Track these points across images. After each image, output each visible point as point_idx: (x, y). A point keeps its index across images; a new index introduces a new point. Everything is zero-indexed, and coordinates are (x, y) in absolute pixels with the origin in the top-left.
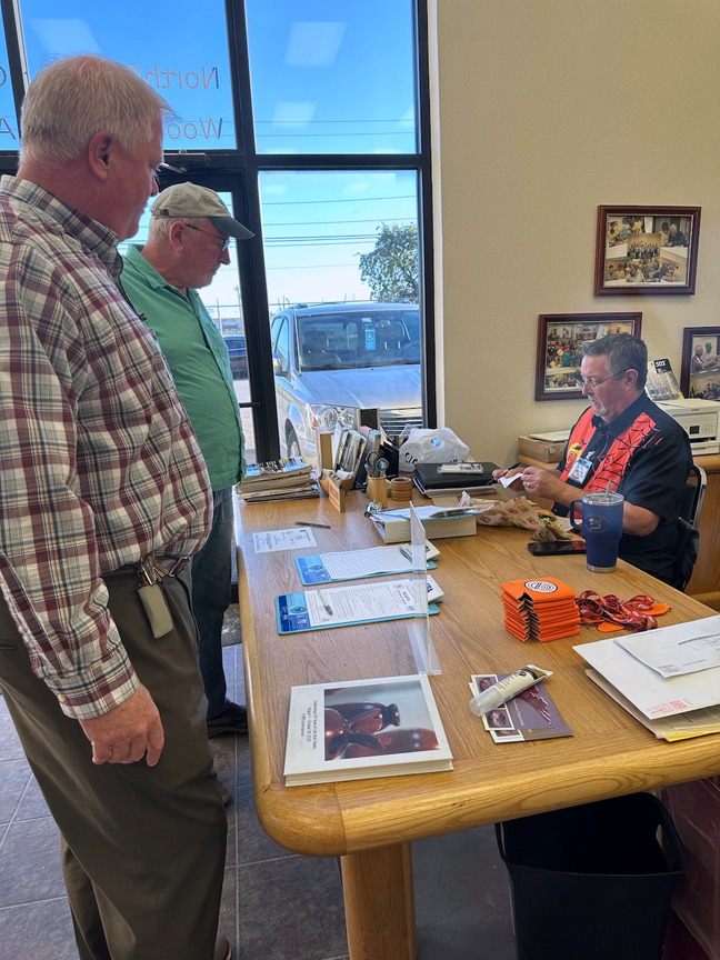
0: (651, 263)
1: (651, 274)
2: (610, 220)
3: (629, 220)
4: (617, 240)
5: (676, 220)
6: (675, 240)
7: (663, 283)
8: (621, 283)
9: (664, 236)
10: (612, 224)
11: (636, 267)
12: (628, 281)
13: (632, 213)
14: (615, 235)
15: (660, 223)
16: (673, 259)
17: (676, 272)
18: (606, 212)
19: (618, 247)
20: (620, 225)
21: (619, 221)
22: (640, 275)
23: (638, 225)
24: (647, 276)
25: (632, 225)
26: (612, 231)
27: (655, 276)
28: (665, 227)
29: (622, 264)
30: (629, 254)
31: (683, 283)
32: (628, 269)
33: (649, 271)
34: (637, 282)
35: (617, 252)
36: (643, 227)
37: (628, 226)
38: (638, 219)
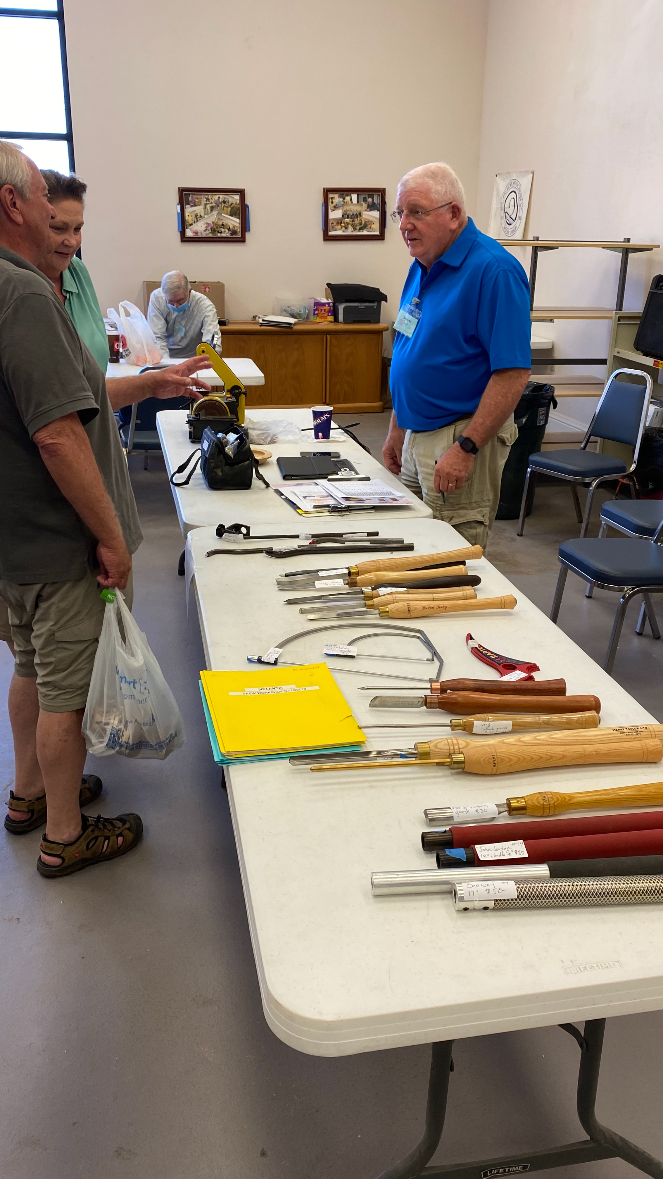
0: (357, 221)
1: (358, 228)
2: (331, 196)
3: (342, 196)
4: (336, 207)
5: (372, 196)
6: (371, 207)
7: (365, 233)
8: (339, 233)
9: (365, 205)
10: (332, 198)
11: (348, 224)
12: (344, 231)
13: (344, 192)
14: (334, 204)
15: (362, 197)
16: (371, 219)
17: (373, 226)
18: (327, 192)
19: (335, 212)
20: (337, 199)
21: (336, 196)
22: (350, 228)
23: (348, 198)
24: (355, 229)
25: (344, 199)
26: (332, 203)
27: (360, 229)
28: (365, 200)
29: (339, 222)
30: (343, 216)
31: (377, 233)
32: (343, 225)
33: (356, 226)
34: (350, 232)
35: (335, 215)
36: (351, 200)
37: (342, 199)
38: (348, 195)
